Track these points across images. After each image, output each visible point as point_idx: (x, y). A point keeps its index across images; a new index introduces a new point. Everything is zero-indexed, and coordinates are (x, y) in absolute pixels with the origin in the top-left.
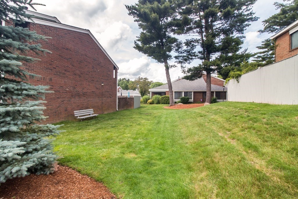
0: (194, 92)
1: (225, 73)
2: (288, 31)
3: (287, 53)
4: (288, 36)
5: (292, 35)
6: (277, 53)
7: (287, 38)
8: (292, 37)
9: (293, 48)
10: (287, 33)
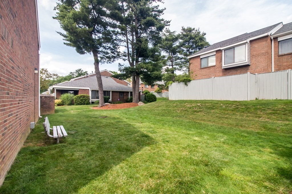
0: (112, 92)
1: (155, 76)
2: (199, 56)
3: (198, 70)
4: (200, 59)
5: (201, 59)
6: (191, 68)
7: (199, 60)
8: (202, 60)
9: (202, 67)
10: (199, 57)
